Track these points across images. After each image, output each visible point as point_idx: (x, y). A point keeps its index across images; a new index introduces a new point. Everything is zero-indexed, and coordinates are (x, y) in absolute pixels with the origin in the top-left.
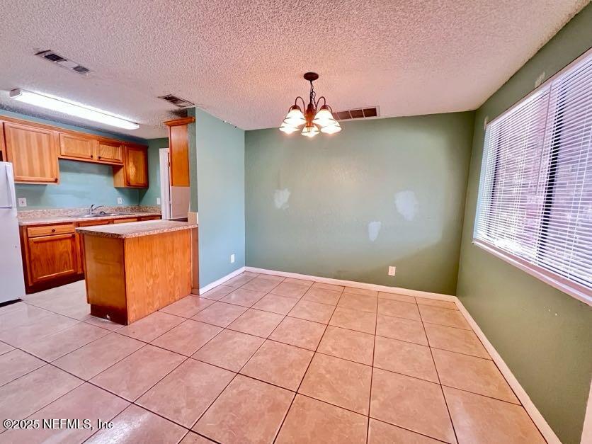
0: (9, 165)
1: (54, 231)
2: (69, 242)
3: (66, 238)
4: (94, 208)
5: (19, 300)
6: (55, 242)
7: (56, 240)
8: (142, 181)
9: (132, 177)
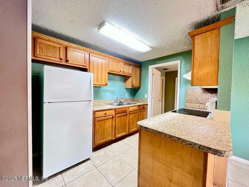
0: (92, 74)
1: (106, 114)
2: (111, 120)
3: (110, 118)
4: (118, 99)
5: (89, 159)
6: (105, 121)
7: (106, 119)
8: (138, 85)
9: (134, 83)
